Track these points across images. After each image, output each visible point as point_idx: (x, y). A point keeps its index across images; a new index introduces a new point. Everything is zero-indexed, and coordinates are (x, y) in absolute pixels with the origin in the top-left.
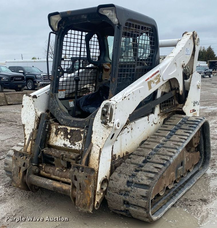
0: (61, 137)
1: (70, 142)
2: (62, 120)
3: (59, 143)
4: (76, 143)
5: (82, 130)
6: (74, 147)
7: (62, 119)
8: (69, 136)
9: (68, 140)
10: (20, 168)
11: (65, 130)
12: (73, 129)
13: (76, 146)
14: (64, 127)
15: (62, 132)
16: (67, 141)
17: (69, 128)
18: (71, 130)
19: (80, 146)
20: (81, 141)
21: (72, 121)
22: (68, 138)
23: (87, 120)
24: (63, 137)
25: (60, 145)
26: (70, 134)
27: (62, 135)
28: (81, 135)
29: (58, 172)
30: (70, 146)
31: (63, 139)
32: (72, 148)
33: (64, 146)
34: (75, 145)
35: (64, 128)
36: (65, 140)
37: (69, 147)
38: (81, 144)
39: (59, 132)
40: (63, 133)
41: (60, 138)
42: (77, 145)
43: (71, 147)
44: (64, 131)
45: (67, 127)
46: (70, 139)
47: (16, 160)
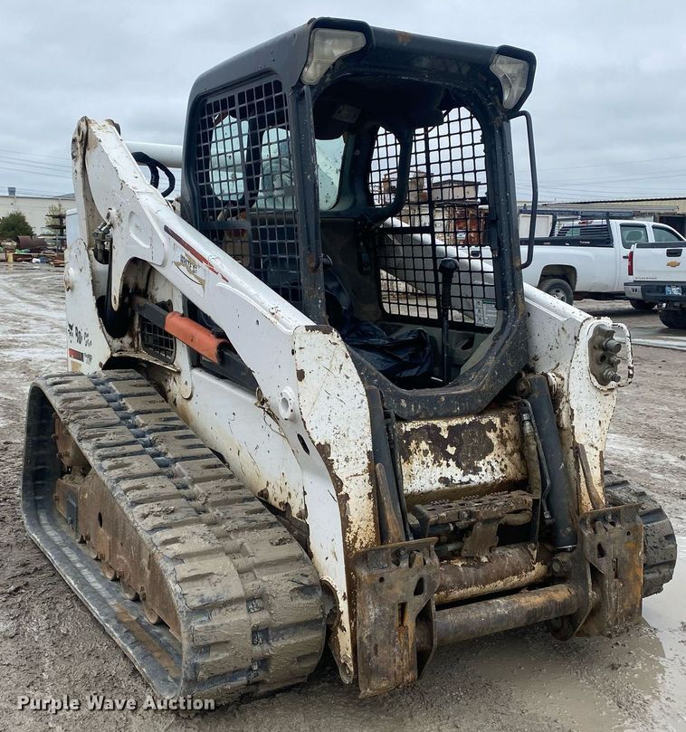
0: (424, 459)
1: (459, 465)
2: (404, 404)
3: (423, 481)
4: (480, 464)
5: (484, 421)
6: (476, 479)
7: (403, 401)
8: (451, 450)
9: (451, 462)
10: (403, 607)
11: (432, 432)
12: (454, 422)
13: (483, 472)
14: (424, 423)
15: (423, 442)
16: (448, 465)
17: (443, 425)
18: (450, 428)
19: (493, 469)
20: (493, 454)
21: (443, 399)
22: (447, 456)
23: (484, 388)
24: (430, 457)
25: (428, 487)
26: (450, 441)
27: (426, 453)
28: (485, 436)
29: (472, 570)
30: (465, 479)
31: (435, 462)
32: (472, 484)
33: (442, 486)
34: (476, 470)
35: (427, 427)
36: (440, 465)
37: (461, 483)
38: (494, 464)
39: (413, 444)
40: (427, 443)
41: (423, 463)
42: (483, 470)
43: (468, 483)
44: (430, 438)
45: (435, 422)
46: (456, 458)
47: (379, 584)
